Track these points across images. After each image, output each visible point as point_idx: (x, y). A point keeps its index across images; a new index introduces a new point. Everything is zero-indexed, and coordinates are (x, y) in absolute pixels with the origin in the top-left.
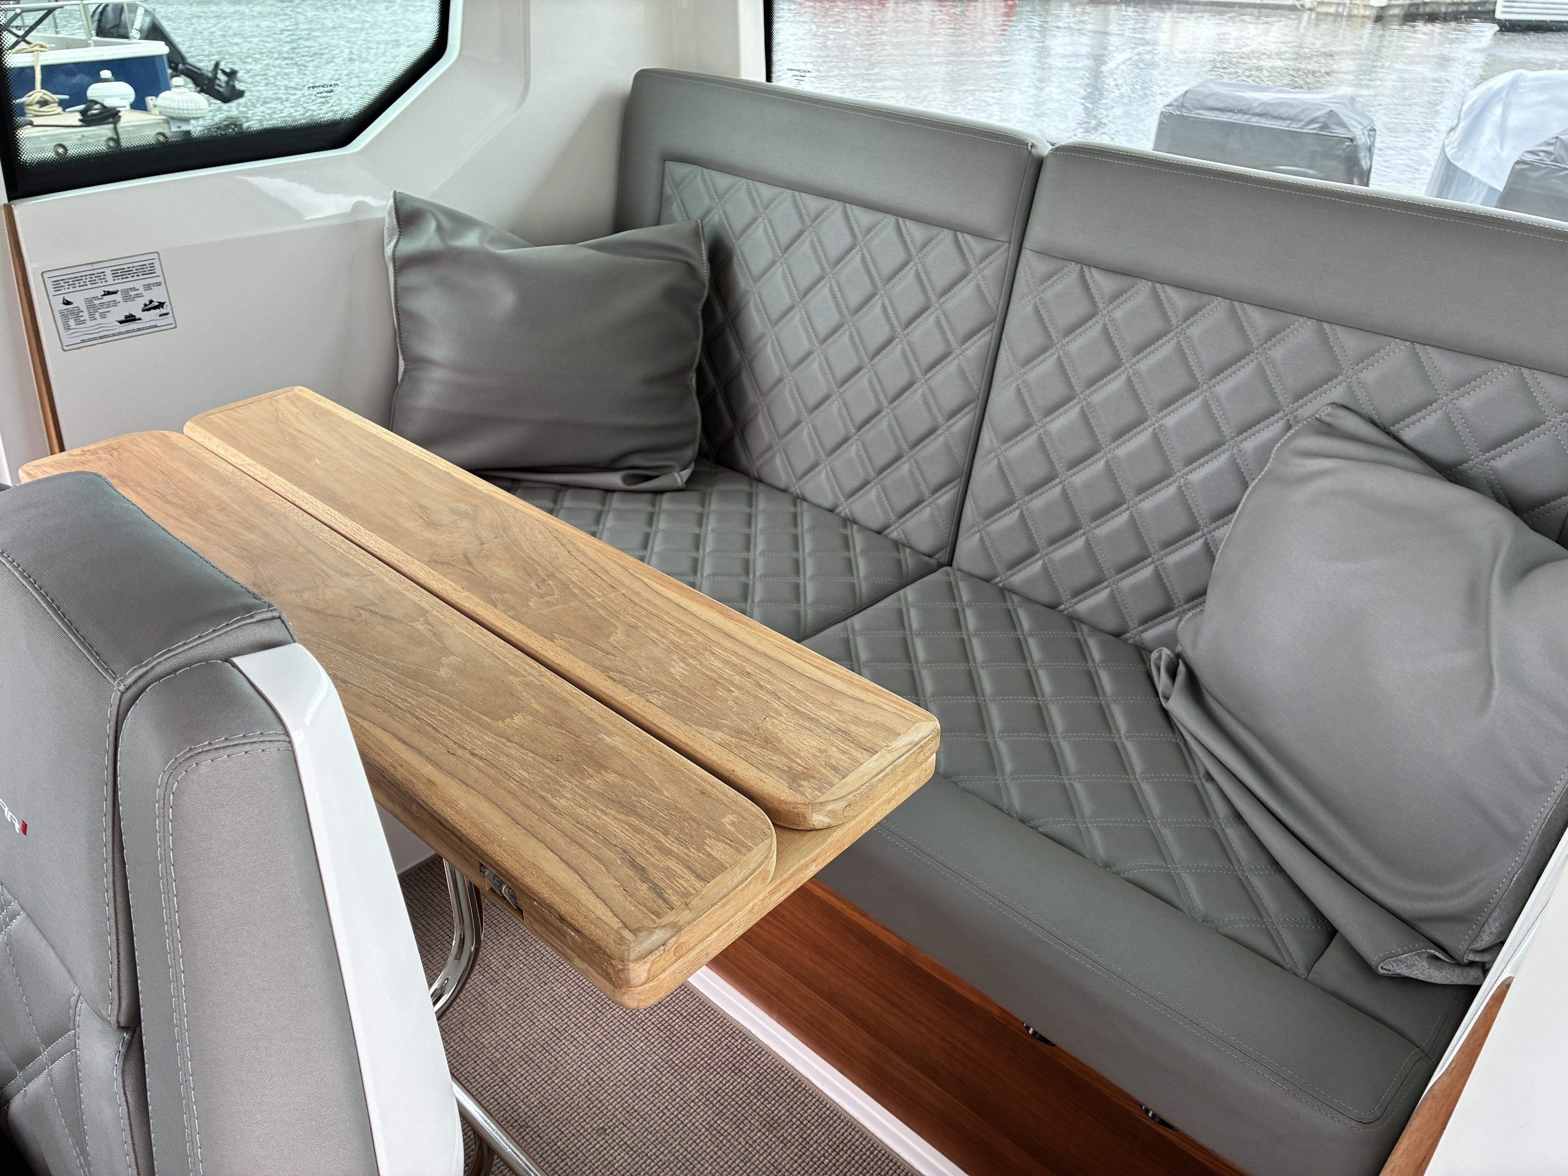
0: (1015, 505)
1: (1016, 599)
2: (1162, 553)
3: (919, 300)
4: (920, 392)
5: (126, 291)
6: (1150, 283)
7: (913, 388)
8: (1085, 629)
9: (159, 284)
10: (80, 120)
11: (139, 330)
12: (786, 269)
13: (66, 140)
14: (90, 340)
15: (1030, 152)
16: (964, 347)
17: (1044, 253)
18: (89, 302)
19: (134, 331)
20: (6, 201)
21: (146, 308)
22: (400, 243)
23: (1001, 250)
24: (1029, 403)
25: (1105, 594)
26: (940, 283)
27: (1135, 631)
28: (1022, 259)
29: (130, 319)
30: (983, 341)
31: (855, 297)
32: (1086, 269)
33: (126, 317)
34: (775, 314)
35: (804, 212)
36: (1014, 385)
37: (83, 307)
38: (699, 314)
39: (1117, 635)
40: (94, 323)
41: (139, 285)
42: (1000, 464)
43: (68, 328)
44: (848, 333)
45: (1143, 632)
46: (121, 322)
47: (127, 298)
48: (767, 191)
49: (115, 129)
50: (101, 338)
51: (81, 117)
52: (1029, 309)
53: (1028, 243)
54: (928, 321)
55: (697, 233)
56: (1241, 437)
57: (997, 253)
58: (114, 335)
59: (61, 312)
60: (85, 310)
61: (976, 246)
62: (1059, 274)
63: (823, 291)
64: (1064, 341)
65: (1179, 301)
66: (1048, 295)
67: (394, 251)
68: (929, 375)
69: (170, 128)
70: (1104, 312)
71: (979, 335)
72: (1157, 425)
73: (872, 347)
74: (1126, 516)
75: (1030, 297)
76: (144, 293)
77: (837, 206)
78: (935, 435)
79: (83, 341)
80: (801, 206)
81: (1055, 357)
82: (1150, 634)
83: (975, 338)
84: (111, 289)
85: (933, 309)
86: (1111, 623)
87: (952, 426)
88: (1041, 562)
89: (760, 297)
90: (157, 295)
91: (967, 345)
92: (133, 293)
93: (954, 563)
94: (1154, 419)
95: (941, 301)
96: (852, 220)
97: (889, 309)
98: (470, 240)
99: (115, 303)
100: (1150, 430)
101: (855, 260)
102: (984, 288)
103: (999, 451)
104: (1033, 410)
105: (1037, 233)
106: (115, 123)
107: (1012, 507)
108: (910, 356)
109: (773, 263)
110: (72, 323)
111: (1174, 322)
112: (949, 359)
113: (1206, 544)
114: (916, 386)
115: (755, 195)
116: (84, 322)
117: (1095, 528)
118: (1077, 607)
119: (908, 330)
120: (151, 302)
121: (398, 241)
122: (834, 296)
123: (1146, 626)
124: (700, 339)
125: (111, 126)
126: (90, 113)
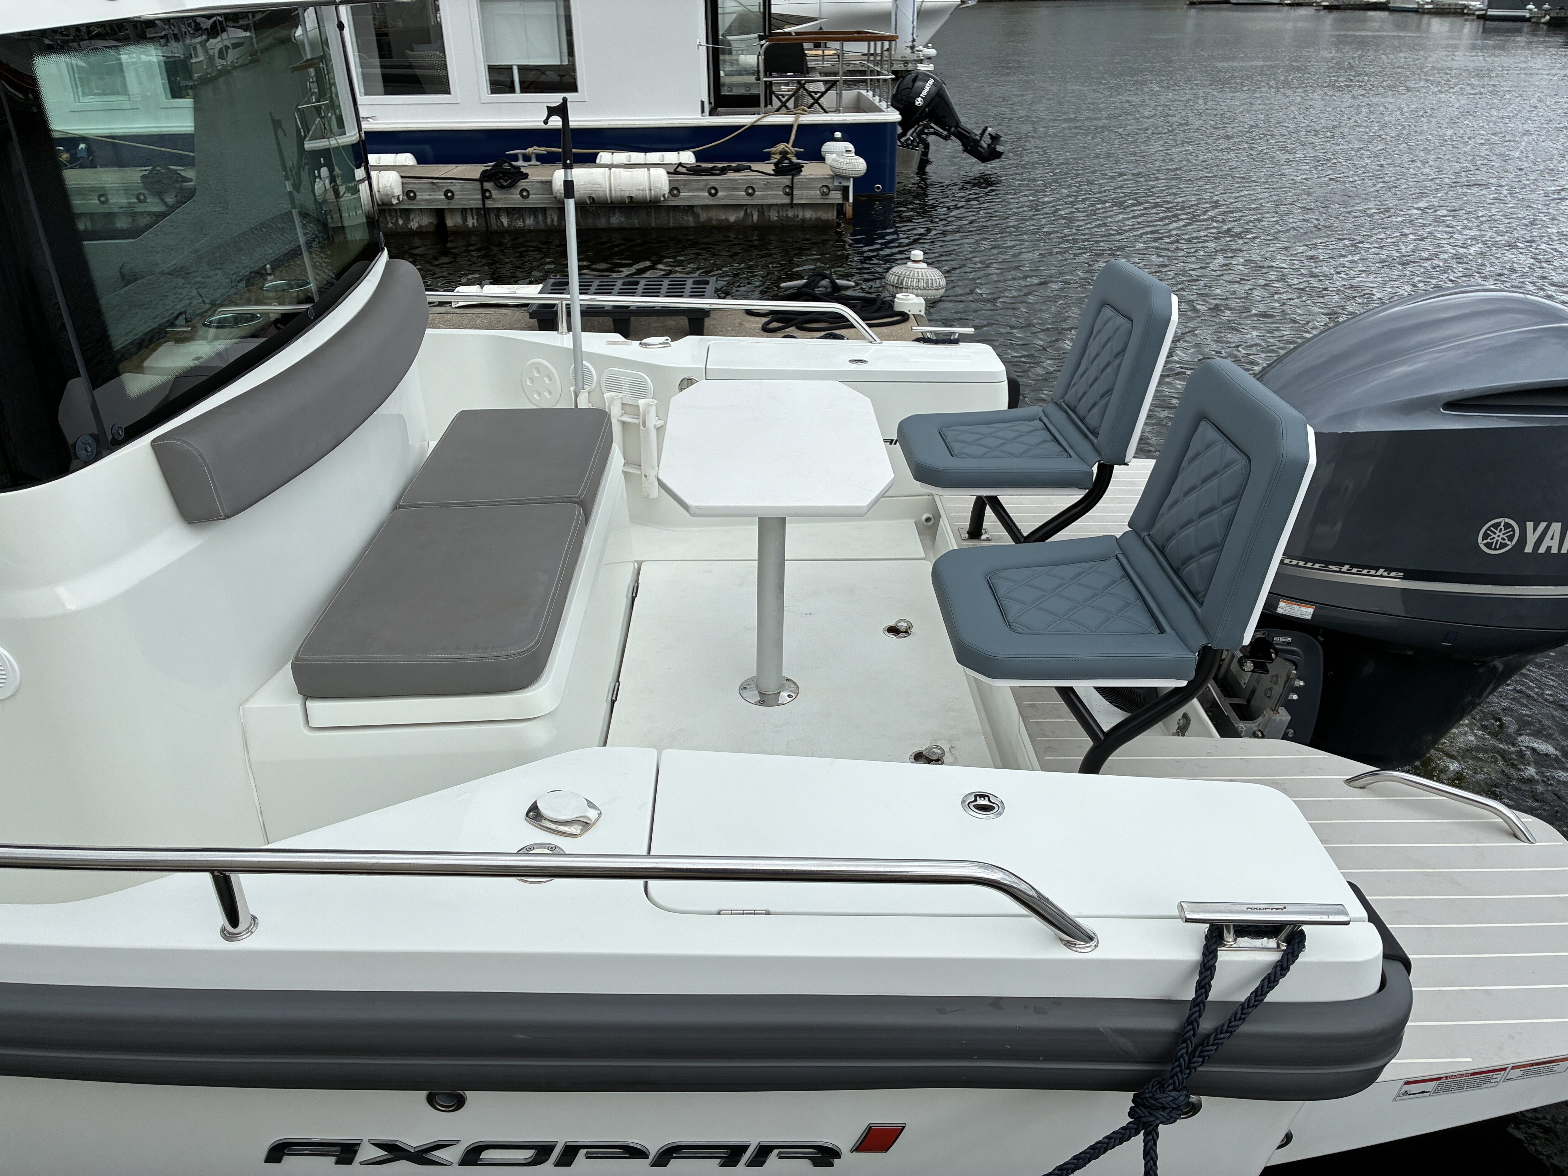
10: (773, 170)
13: (755, 184)
49: (792, 179)
51: (773, 167)
69: (833, 183)
106: (793, 176)
125: (790, 177)
126: (780, 165)
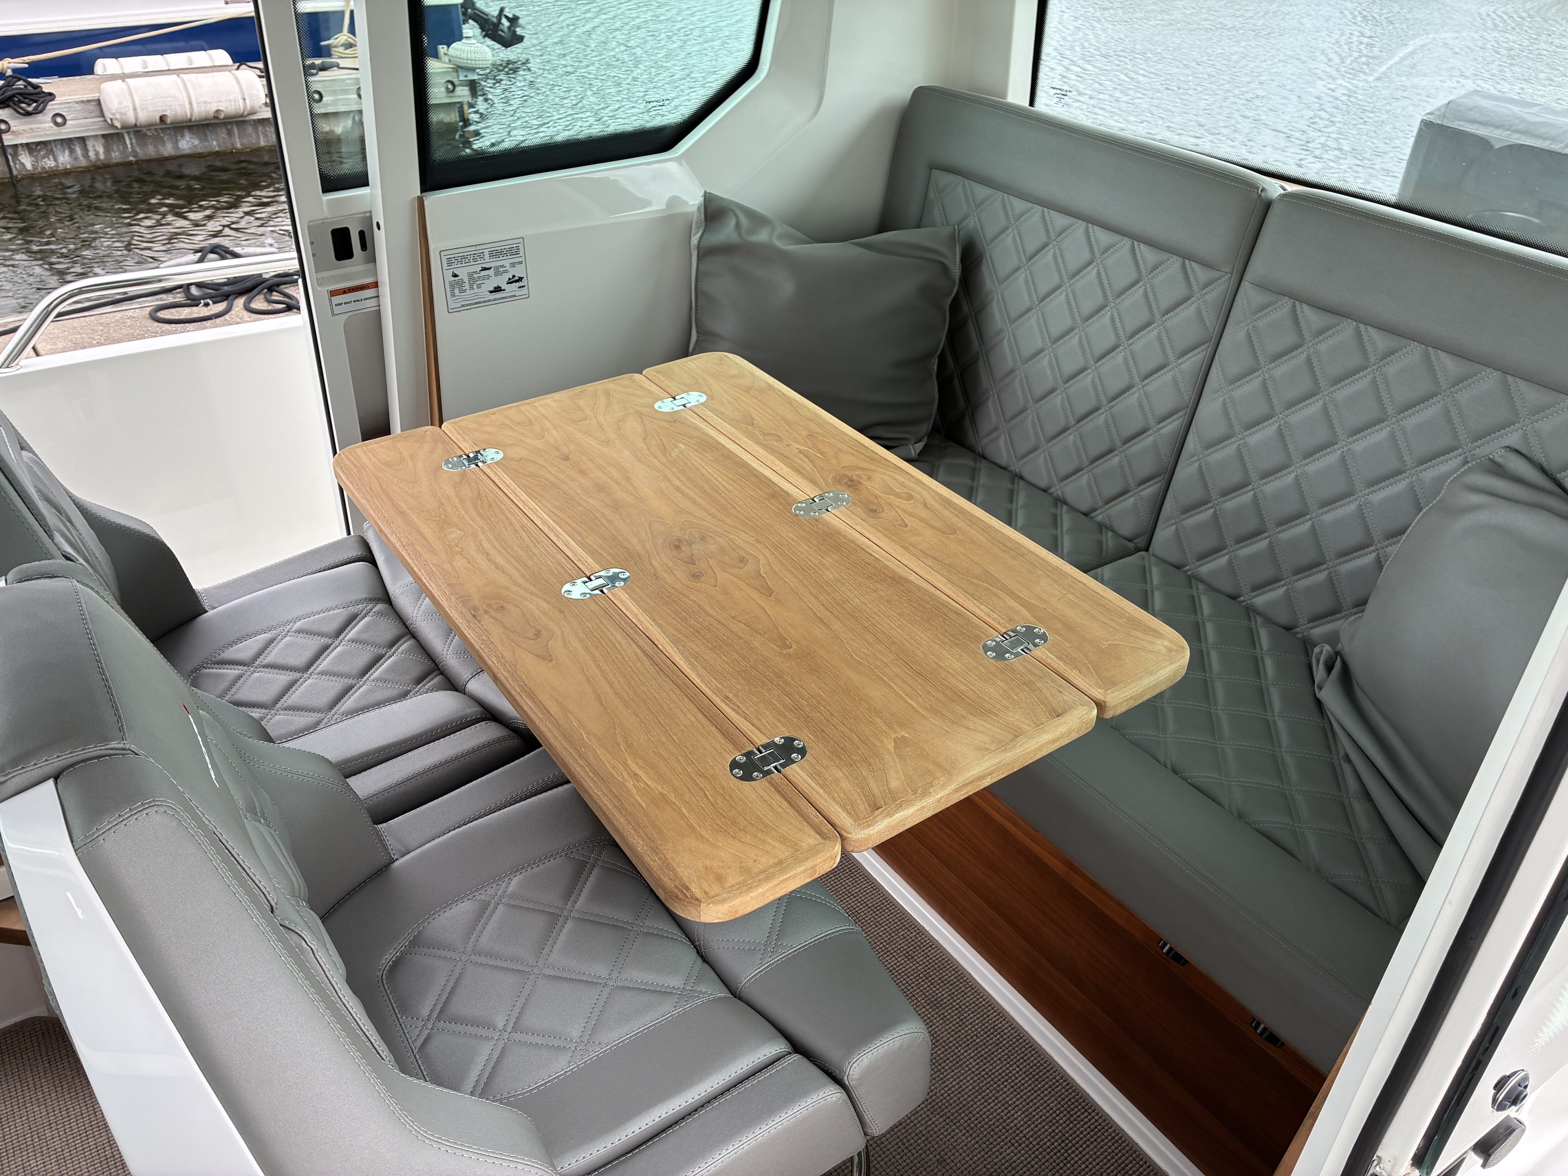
0: (1210, 505)
1: (1201, 587)
2: (1337, 561)
3: (1144, 316)
4: (1136, 395)
5: (497, 268)
6: (1354, 323)
7: (1130, 392)
8: (1259, 620)
9: (521, 263)
11: (503, 298)
12: (1029, 275)
14: (467, 305)
15: (1260, 196)
16: (1180, 361)
17: (1262, 286)
18: (470, 275)
19: (499, 299)
20: (419, 194)
21: (510, 282)
22: (705, 236)
23: (1224, 279)
24: (1232, 417)
25: (1281, 591)
26: (1165, 303)
27: (1304, 627)
28: (1241, 289)
29: (498, 289)
30: (1197, 358)
31: (1087, 306)
32: (1297, 303)
33: (495, 288)
34: (1014, 314)
35: (1050, 227)
36: (1221, 399)
37: (466, 280)
38: (947, 309)
39: (1288, 629)
40: (472, 292)
41: (507, 263)
42: (1200, 467)
43: (453, 295)
44: (1077, 337)
45: (1311, 628)
46: (491, 292)
47: (498, 273)
48: (1019, 205)
50: (475, 303)
52: (1242, 334)
53: (1248, 276)
54: (1150, 335)
55: (953, 238)
56: (1421, 467)
57: (1219, 282)
58: (485, 302)
59: (450, 282)
60: (467, 282)
61: (1201, 274)
62: (1273, 307)
63: (1060, 298)
64: (1270, 366)
65: (1379, 341)
66: (1261, 324)
67: (699, 242)
68: (1146, 381)
70: (1310, 344)
71: (1194, 352)
72: (1345, 448)
73: (1098, 351)
74: (1308, 525)
75: (1244, 324)
76: (510, 269)
77: (1081, 225)
78: (1146, 435)
79: (463, 306)
80: (1048, 222)
81: (1260, 379)
82: (1319, 631)
83: (1191, 354)
84: (487, 266)
85: (1156, 324)
86: (1283, 618)
87: (1161, 428)
88: (1227, 557)
89: (1002, 297)
90: (518, 272)
91: (1182, 360)
92: (501, 269)
93: (1151, 549)
94: (1344, 443)
95: (1164, 319)
96: (1093, 239)
97: (1117, 320)
98: (762, 236)
99: (489, 277)
100: (1339, 452)
101: (1091, 274)
102: (1203, 311)
103: (1201, 456)
104: (1235, 423)
105: (1258, 267)
107: (1207, 506)
108: (1131, 363)
109: (1018, 269)
110: (457, 291)
111: (1372, 359)
112: (1165, 370)
113: (1378, 558)
114: (1133, 390)
115: (1008, 208)
116: (465, 291)
117: (1279, 533)
118: (1254, 600)
119: (1131, 340)
120: (514, 276)
121: (703, 234)
122: (1069, 304)
123: (1315, 623)
124: (946, 330)
